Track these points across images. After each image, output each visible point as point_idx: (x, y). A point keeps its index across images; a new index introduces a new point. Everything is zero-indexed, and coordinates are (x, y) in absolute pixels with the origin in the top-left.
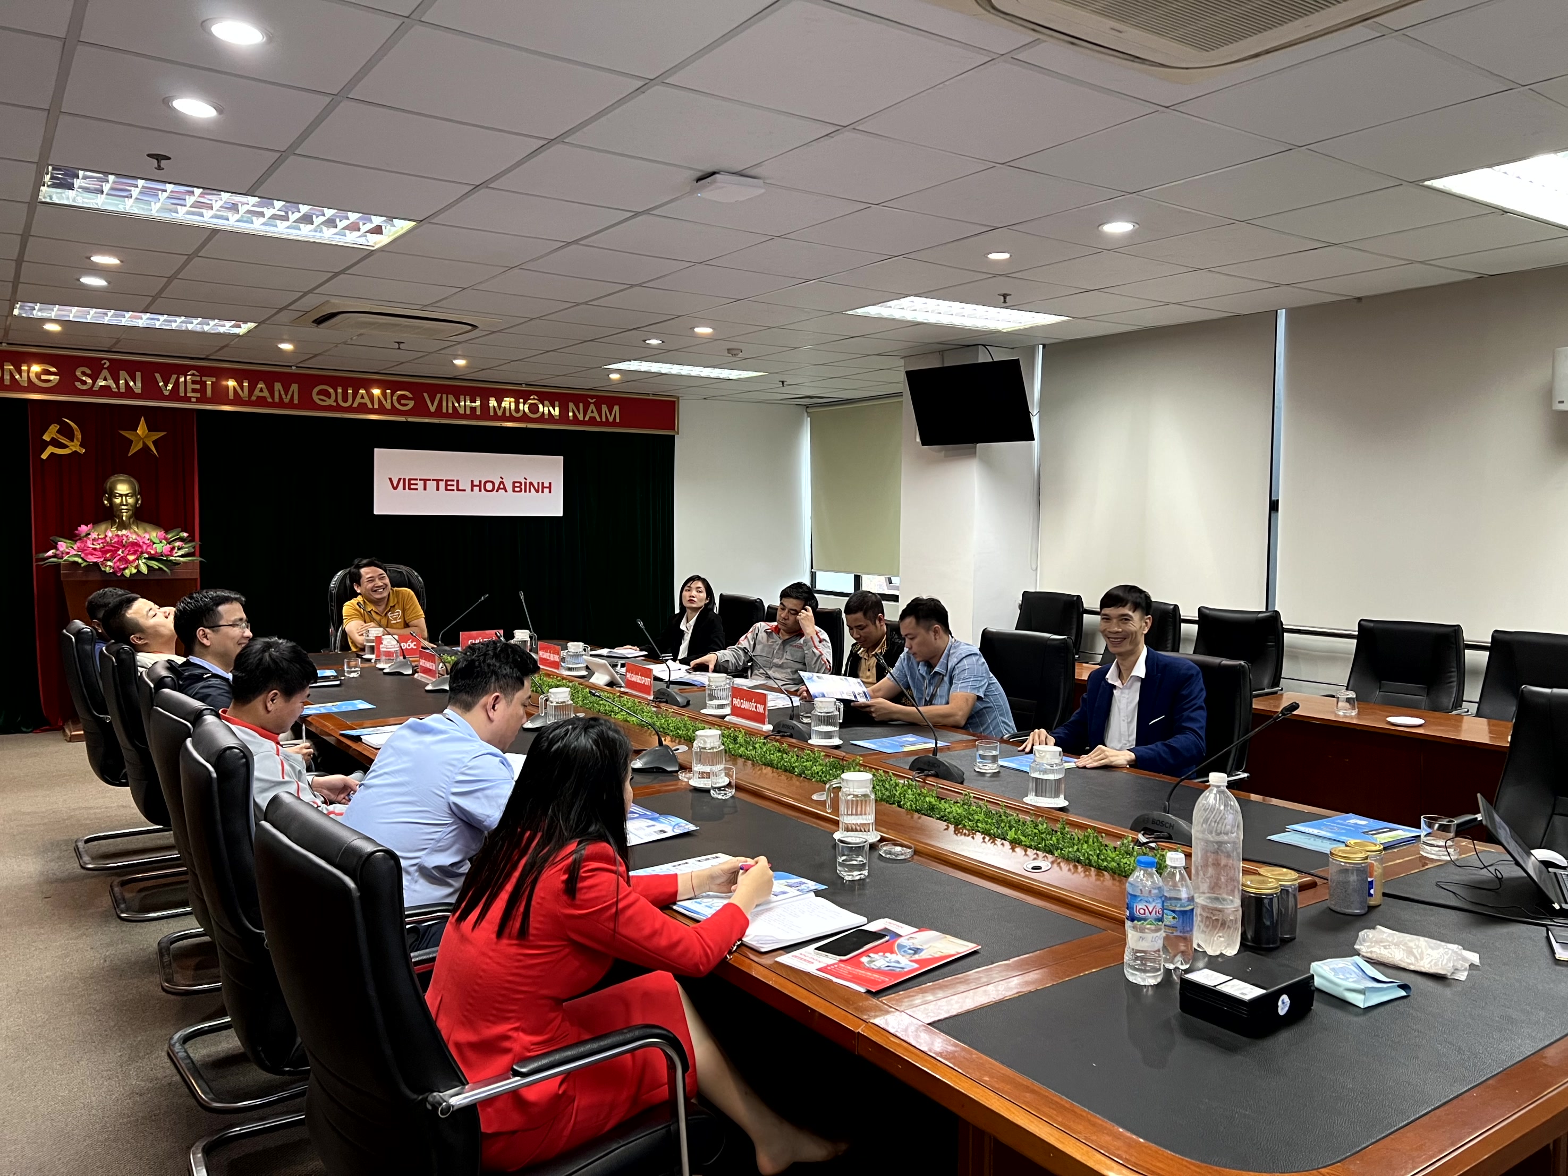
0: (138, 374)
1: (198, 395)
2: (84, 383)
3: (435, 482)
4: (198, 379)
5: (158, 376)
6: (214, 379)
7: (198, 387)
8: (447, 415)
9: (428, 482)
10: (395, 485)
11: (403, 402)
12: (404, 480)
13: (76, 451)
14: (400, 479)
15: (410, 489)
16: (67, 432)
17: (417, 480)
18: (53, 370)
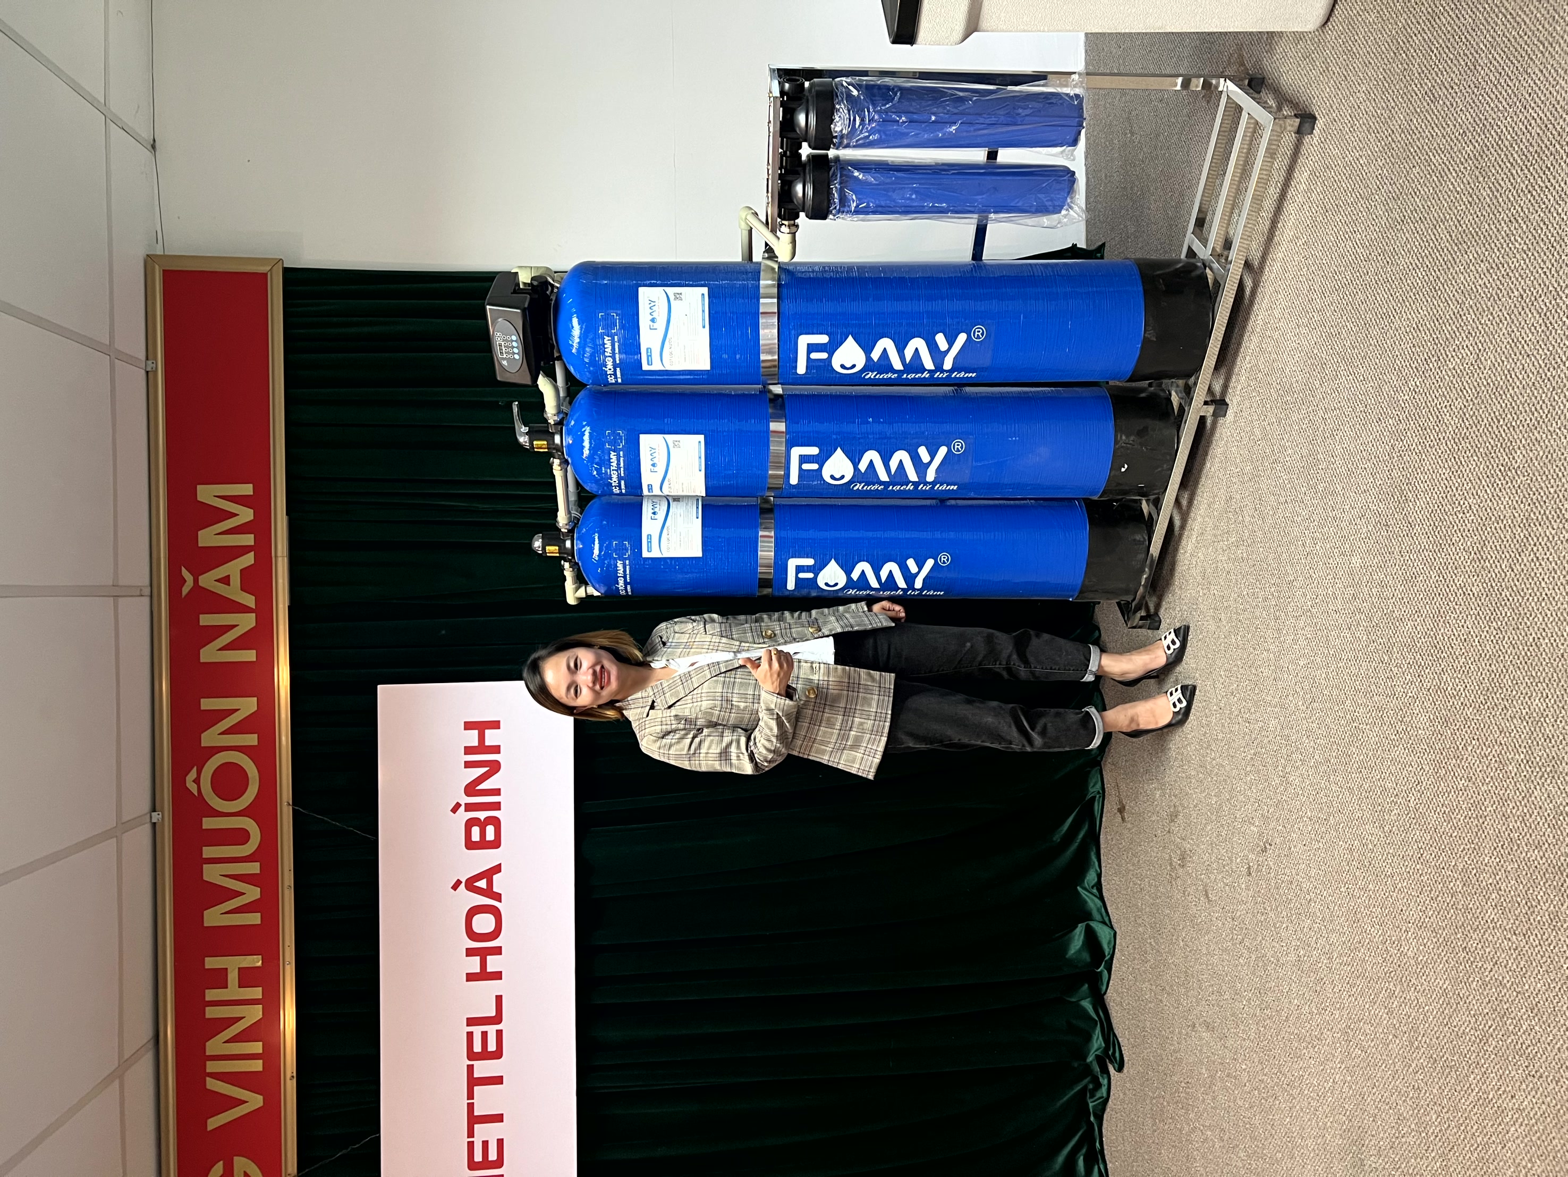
3: (477, 1088)
8: (272, 1056)
9: (477, 1111)
15: (499, 1162)
17: (472, 1145)
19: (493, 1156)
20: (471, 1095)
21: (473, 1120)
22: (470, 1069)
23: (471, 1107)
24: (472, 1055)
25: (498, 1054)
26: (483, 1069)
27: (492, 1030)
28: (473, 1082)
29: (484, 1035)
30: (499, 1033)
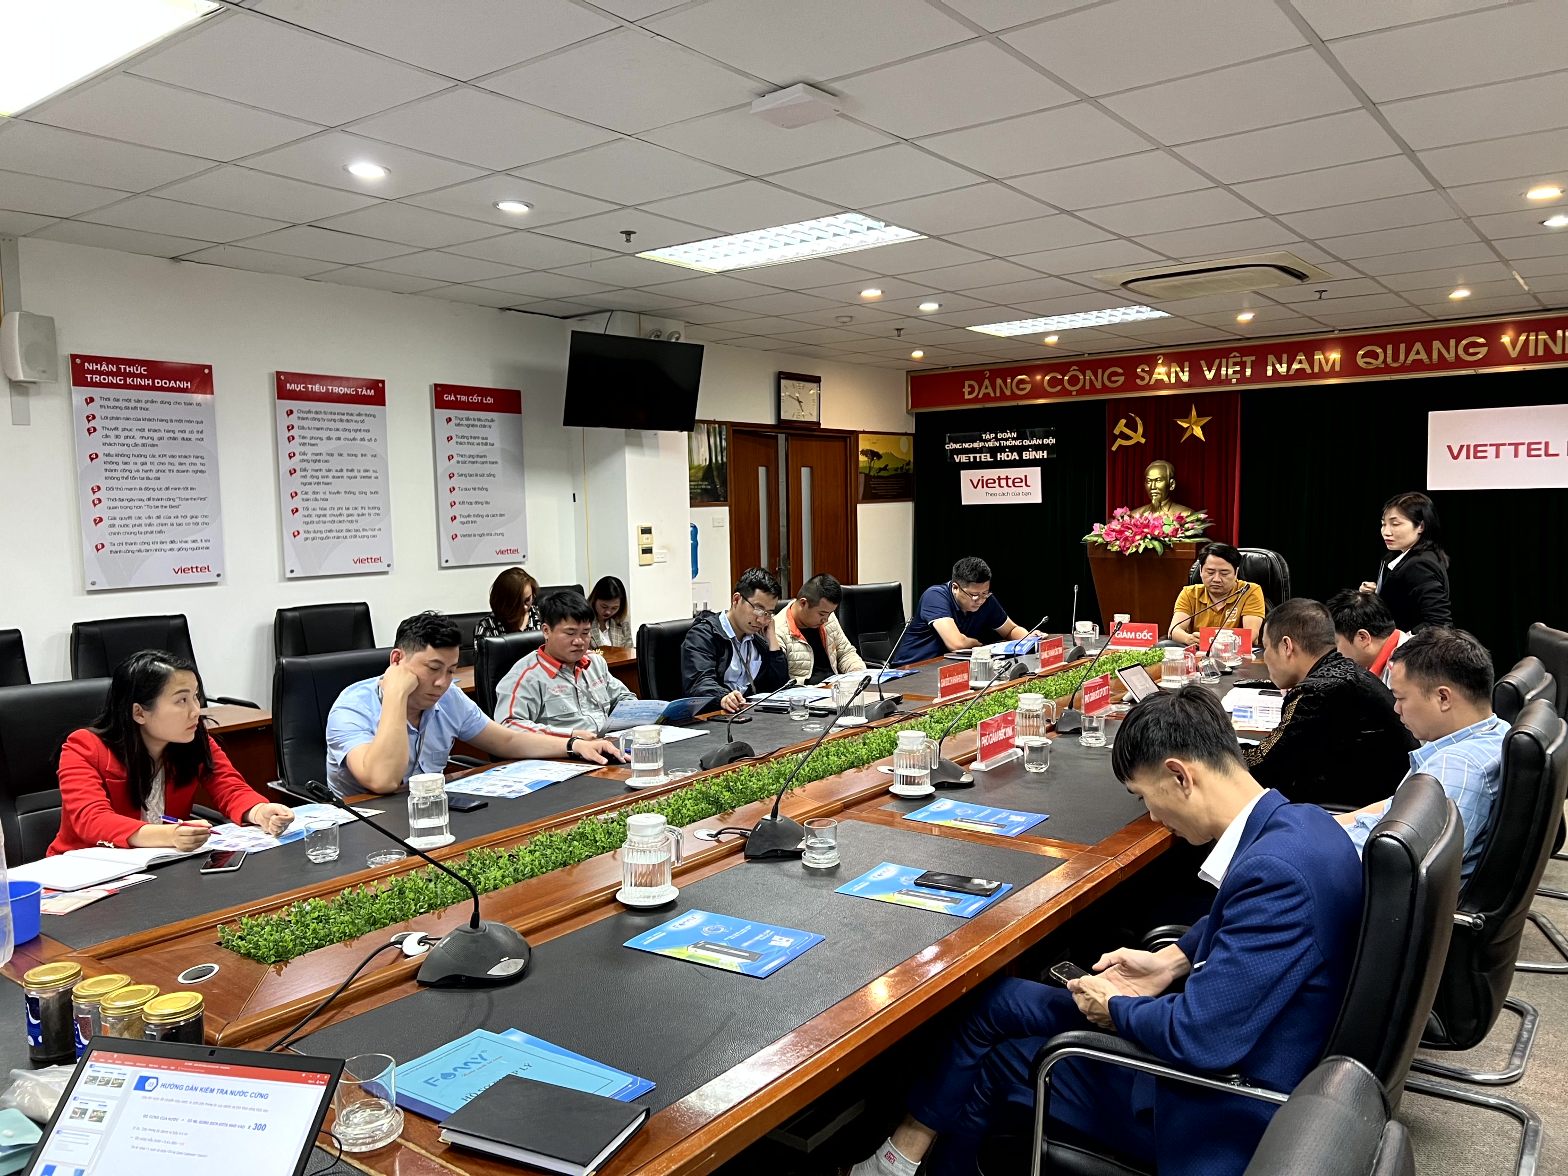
0: (1187, 364)
1: (1238, 376)
2: (1143, 379)
3: (1513, 447)
4: (1239, 360)
5: (1203, 363)
6: (1253, 358)
7: (1238, 368)
8: (1536, 359)
9: (1501, 448)
10: (1455, 453)
11: (1471, 350)
12: (1468, 446)
13: (1138, 443)
14: (1462, 447)
15: (1476, 457)
16: (1132, 426)
17: (1486, 445)
18: (1120, 371)
19: (1479, 455)
20: (1510, 444)
21: (1498, 446)
22: (1523, 444)
23: (1504, 445)
24: (1530, 444)
25: (1529, 455)
26: (1523, 450)
27: (1542, 452)
28: (1516, 445)
29: (1539, 449)
30: (1540, 456)
